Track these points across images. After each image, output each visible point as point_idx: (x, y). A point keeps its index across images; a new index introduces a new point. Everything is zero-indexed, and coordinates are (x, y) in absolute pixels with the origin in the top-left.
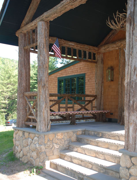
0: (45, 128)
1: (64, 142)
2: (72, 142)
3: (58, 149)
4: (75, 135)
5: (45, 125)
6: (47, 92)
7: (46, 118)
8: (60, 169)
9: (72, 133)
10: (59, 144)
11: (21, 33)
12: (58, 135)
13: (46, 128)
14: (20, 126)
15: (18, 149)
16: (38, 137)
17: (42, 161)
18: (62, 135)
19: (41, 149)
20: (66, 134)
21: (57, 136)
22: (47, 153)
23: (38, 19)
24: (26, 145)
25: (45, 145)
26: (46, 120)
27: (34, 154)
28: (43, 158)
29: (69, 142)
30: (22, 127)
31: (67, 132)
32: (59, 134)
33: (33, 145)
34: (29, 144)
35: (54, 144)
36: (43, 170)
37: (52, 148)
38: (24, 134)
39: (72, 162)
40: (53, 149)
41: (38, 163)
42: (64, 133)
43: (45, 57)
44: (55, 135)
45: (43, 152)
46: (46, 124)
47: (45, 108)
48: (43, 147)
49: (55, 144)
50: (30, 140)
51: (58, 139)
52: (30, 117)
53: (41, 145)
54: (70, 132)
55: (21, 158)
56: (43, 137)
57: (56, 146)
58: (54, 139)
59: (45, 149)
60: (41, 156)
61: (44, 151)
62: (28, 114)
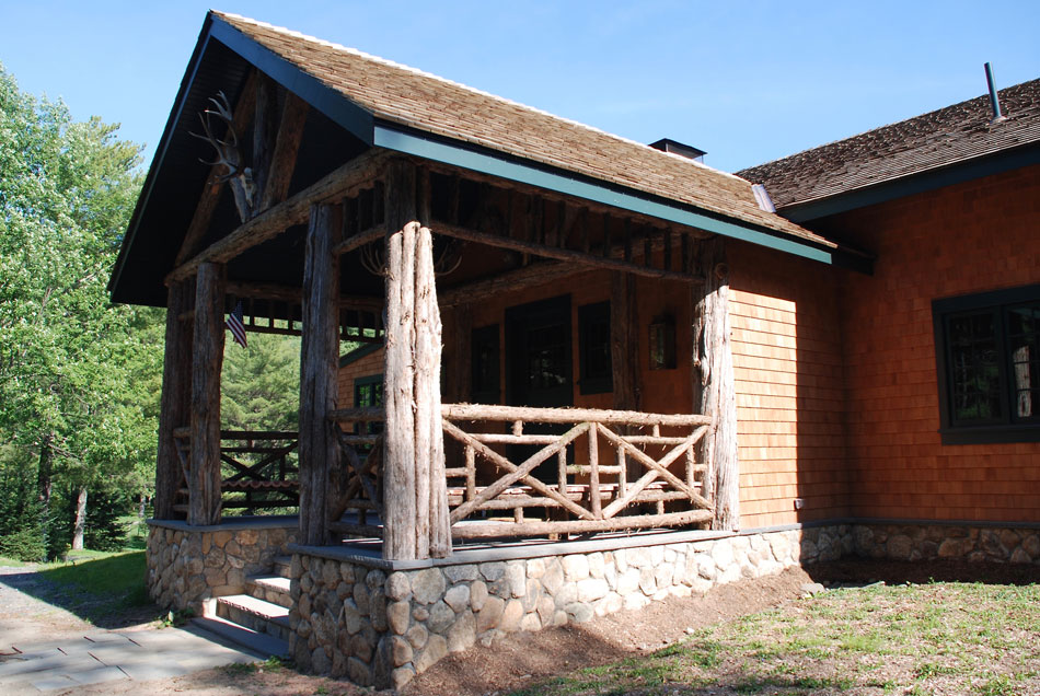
0: (204, 517)
1: (258, 554)
2: (283, 555)
3: (241, 570)
4: (293, 537)
5: (206, 509)
6: (212, 428)
7: (210, 491)
8: (233, 615)
9: (284, 532)
10: (243, 559)
11: (174, 280)
12: (240, 536)
13: (207, 516)
14: (160, 516)
15: (154, 575)
16: (187, 539)
17: (194, 596)
18: (253, 536)
19: (191, 566)
20: (265, 534)
21: (237, 539)
22: (208, 578)
23: (201, 258)
24: (166, 561)
25: (203, 558)
26: (210, 496)
27: (180, 582)
28: (197, 590)
29: (274, 555)
30: (164, 519)
31: (268, 530)
32: (243, 533)
33: (179, 560)
34: (173, 558)
35: (229, 558)
36: (197, 620)
37: (223, 566)
38: (165, 534)
39: (265, 599)
40: (225, 569)
41: (185, 602)
42: (260, 531)
43: (209, 345)
44: (234, 534)
45: (196, 575)
46: (210, 504)
47: (207, 465)
48: (197, 562)
49: (234, 559)
50: (175, 547)
51: (241, 546)
52: (182, 491)
53: (193, 557)
54: (277, 531)
55: (159, 597)
56: (199, 537)
57: (235, 564)
58: (230, 544)
59: (202, 567)
60: (191, 584)
61: (199, 572)
62: (178, 484)
